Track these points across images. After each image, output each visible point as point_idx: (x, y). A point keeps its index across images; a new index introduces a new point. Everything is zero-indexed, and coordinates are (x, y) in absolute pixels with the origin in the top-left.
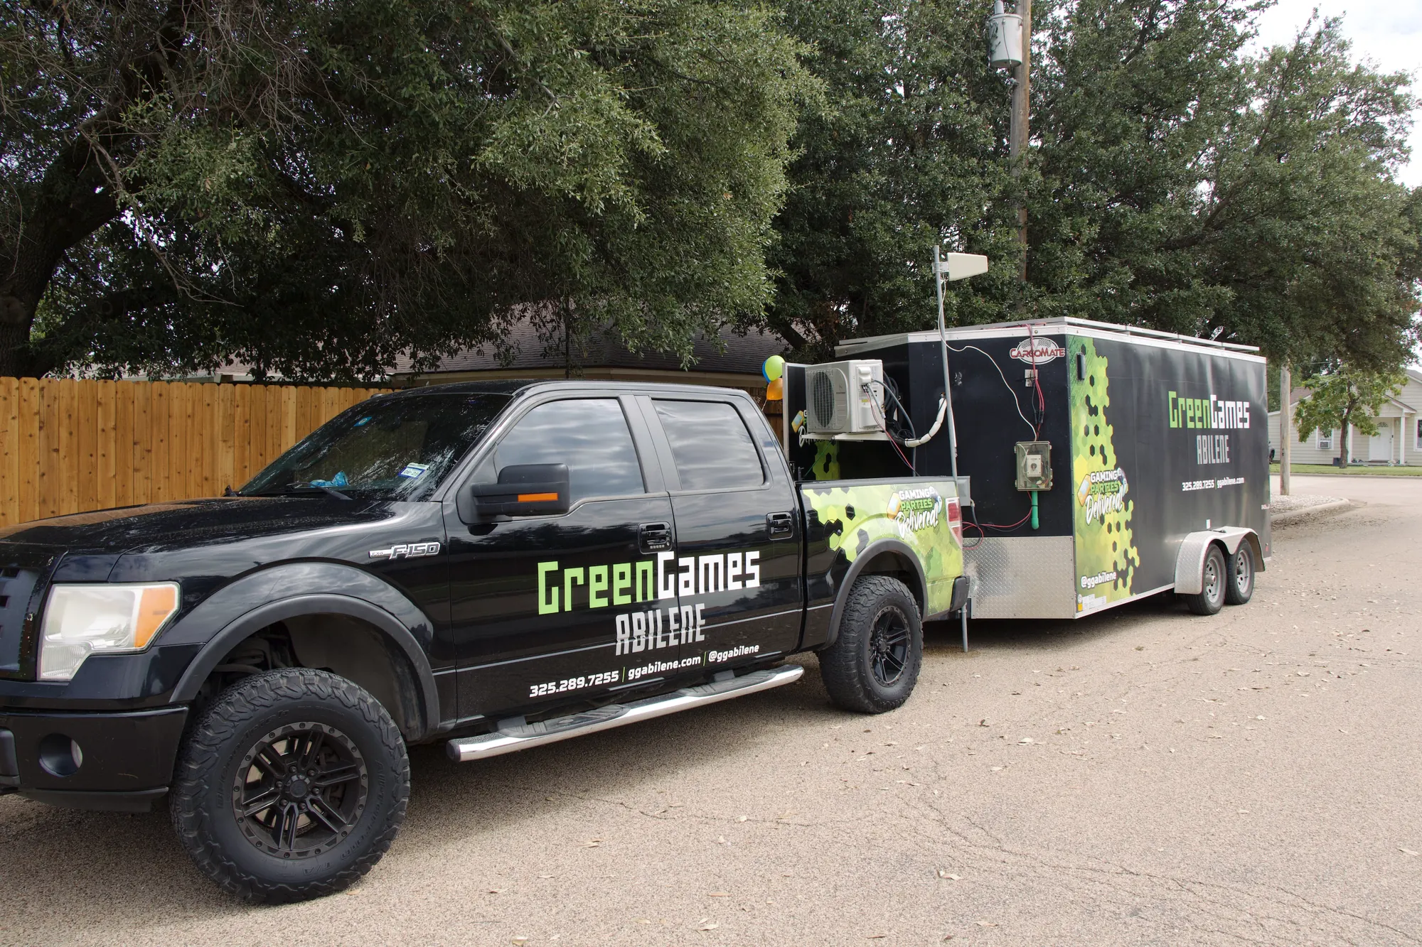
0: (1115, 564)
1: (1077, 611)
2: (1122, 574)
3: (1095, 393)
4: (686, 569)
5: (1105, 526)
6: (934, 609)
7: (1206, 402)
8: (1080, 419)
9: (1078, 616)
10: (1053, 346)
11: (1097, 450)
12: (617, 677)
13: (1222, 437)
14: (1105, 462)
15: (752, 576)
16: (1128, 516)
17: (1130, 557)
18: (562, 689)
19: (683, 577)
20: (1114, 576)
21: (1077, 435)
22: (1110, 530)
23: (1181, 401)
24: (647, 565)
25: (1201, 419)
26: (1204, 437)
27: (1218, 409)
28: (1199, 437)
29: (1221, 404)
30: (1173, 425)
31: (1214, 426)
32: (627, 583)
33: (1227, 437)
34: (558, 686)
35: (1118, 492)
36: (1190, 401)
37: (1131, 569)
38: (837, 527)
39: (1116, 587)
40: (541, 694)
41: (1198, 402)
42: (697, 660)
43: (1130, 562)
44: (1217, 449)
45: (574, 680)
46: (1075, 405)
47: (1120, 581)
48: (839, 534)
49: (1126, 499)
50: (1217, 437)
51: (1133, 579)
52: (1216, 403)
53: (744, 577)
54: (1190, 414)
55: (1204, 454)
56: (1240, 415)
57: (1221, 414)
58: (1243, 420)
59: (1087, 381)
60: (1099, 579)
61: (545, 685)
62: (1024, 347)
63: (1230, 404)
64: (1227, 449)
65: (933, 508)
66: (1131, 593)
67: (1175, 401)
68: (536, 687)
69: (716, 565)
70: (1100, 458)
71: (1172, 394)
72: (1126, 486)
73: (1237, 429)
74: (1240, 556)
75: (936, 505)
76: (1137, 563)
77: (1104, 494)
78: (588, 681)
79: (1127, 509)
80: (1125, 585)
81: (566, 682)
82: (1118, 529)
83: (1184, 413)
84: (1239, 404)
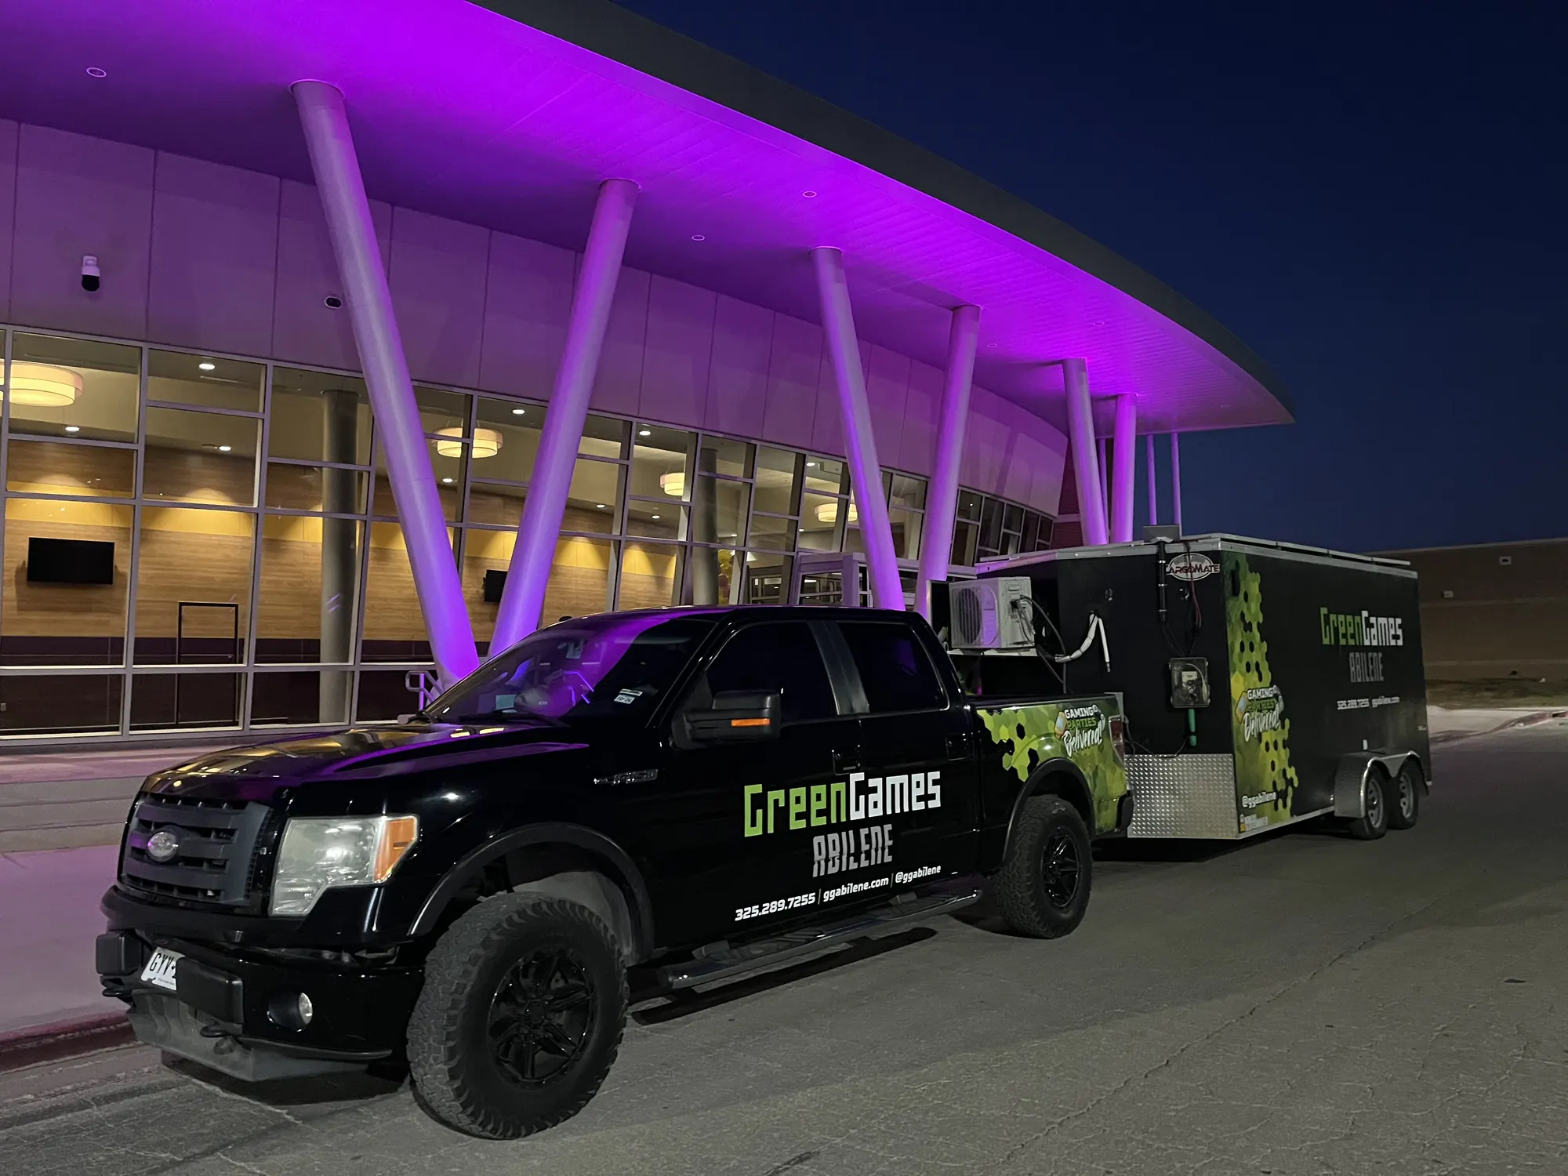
0: (1274, 784)
1: (1240, 832)
2: (1282, 795)
3: (1249, 609)
4: (874, 790)
5: (1263, 745)
6: (1101, 830)
7: (1357, 618)
8: (1236, 637)
9: (1242, 836)
10: (1207, 563)
11: (1253, 667)
12: (814, 898)
13: (1375, 654)
14: (1260, 679)
15: (933, 797)
16: (1285, 734)
17: (1289, 777)
18: (764, 912)
19: (872, 797)
20: (1274, 796)
21: (1233, 652)
22: (1267, 749)
23: (1333, 617)
24: (841, 787)
25: (1353, 636)
26: (1357, 654)
27: (1370, 626)
28: (1352, 655)
29: (1373, 620)
30: (1326, 641)
31: (1367, 643)
32: (822, 805)
33: (1380, 655)
34: (760, 909)
35: (1274, 710)
36: (1341, 618)
37: (1290, 789)
38: (1009, 746)
39: (1276, 808)
40: (745, 917)
41: (1349, 618)
42: (885, 881)
43: (1290, 782)
44: (1371, 667)
45: (775, 902)
46: (1230, 621)
47: (1280, 802)
48: (1011, 754)
49: (1282, 717)
50: (1370, 654)
51: (1293, 799)
52: (1367, 619)
53: (927, 797)
54: (1342, 630)
55: (1357, 671)
56: (1392, 632)
57: (1374, 631)
58: (1396, 637)
59: (1241, 596)
60: (1259, 799)
61: (749, 909)
62: (1177, 563)
63: (1382, 620)
64: (1381, 666)
65: (1097, 727)
66: (1292, 815)
67: (1327, 617)
68: (741, 911)
69: (902, 785)
70: (1256, 673)
71: (1324, 611)
72: (1282, 703)
73: (1390, 646)
74: (1402, 779)
75: (1100, 723)
76: (1296, 784)
77: (1260, 711)
78: (787, 904)
79: (1283, 727)
80: (1285, 806)
81: (767, 904)
82: (1276, 748)
83: (1336, 630)
84: (1391, 620)
